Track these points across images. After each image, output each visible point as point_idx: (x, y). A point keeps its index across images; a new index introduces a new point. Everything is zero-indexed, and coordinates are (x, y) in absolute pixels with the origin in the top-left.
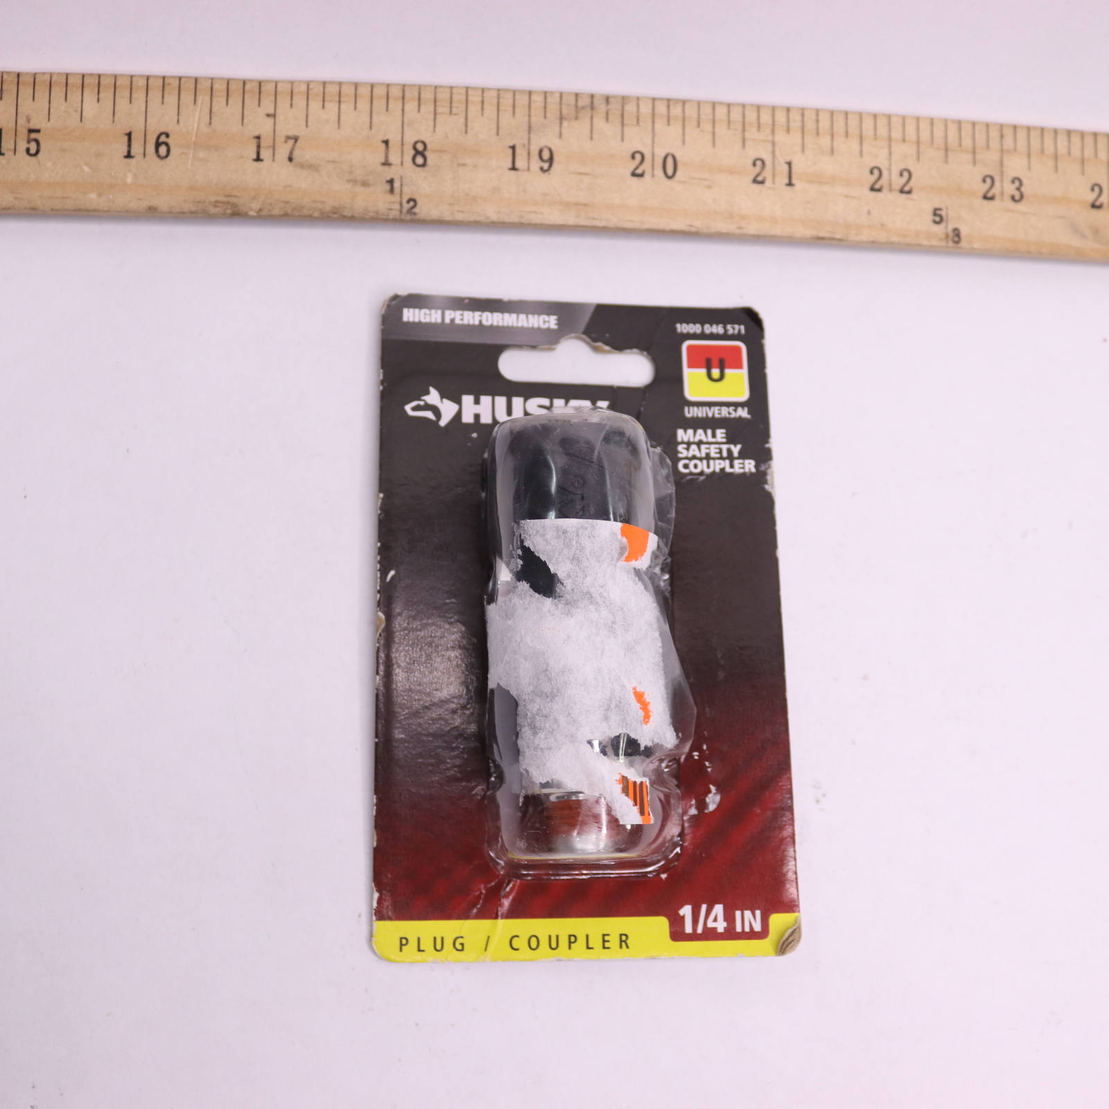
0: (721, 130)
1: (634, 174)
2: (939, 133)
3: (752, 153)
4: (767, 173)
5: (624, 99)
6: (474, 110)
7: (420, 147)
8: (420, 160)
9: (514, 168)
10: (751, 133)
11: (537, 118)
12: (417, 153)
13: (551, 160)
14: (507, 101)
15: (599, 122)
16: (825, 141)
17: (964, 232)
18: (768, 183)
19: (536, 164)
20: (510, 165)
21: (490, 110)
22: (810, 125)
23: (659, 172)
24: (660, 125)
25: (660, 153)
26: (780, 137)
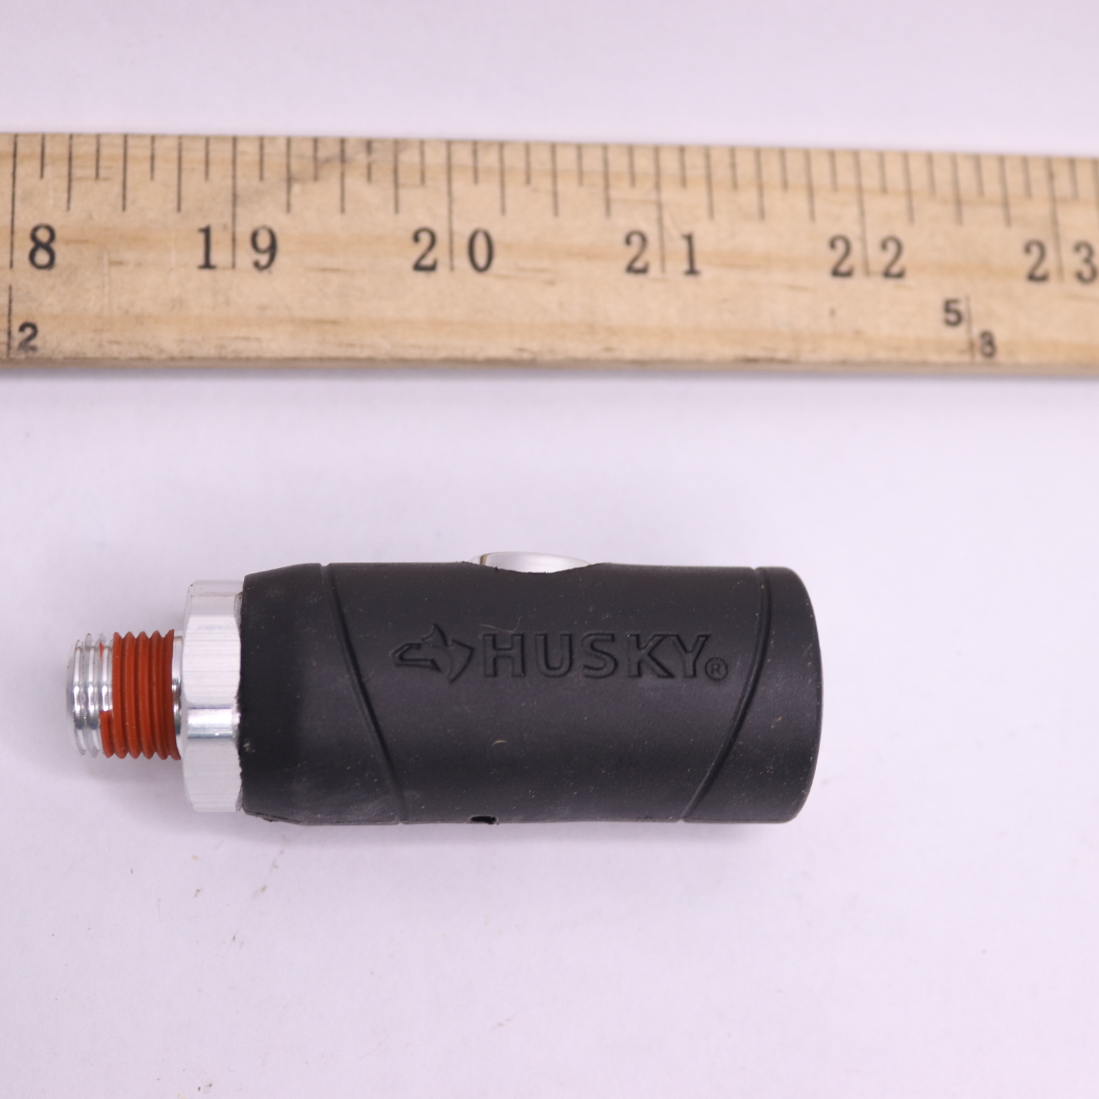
0: (567, 186)
1: (418, 267)
2: (943, 175)
3: (625, 221)
4: (651, 256)
5: (398, 145)
6: (138, 170)
7: (43, 236)
8: (42, 257)
9: (207, 265)
10: (620, 190)
11: (247, 180)
12: (38, 245)
13: (273, 249)
14: (194, 155)
15: (355, 182)
16: (749, 197)
17: (1000, 336)
18: (654, 270)
19: (246, 256)
20: (200, 260)
21: (167, 170)
22: (721, 172)
23: (462, 261)
24: (461, 184)
25: (463, 231)
26: (670, 194)
